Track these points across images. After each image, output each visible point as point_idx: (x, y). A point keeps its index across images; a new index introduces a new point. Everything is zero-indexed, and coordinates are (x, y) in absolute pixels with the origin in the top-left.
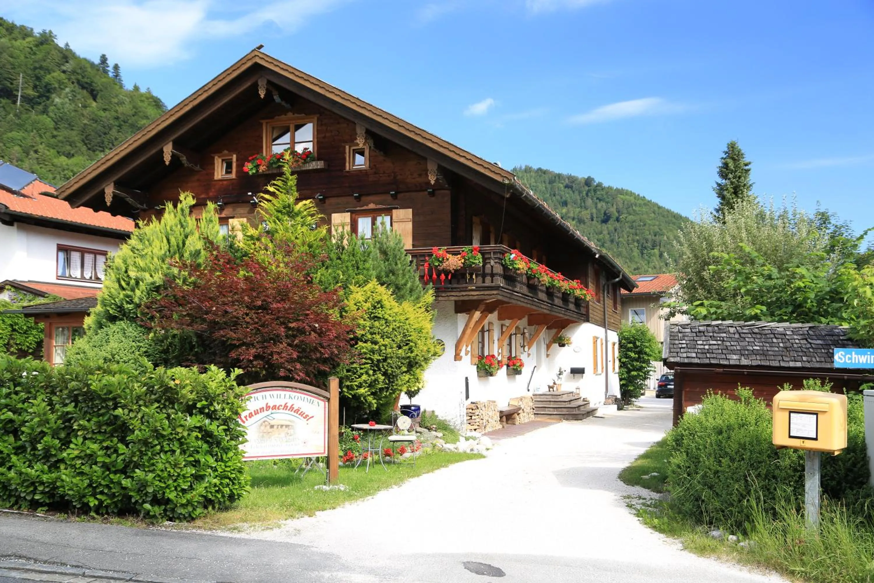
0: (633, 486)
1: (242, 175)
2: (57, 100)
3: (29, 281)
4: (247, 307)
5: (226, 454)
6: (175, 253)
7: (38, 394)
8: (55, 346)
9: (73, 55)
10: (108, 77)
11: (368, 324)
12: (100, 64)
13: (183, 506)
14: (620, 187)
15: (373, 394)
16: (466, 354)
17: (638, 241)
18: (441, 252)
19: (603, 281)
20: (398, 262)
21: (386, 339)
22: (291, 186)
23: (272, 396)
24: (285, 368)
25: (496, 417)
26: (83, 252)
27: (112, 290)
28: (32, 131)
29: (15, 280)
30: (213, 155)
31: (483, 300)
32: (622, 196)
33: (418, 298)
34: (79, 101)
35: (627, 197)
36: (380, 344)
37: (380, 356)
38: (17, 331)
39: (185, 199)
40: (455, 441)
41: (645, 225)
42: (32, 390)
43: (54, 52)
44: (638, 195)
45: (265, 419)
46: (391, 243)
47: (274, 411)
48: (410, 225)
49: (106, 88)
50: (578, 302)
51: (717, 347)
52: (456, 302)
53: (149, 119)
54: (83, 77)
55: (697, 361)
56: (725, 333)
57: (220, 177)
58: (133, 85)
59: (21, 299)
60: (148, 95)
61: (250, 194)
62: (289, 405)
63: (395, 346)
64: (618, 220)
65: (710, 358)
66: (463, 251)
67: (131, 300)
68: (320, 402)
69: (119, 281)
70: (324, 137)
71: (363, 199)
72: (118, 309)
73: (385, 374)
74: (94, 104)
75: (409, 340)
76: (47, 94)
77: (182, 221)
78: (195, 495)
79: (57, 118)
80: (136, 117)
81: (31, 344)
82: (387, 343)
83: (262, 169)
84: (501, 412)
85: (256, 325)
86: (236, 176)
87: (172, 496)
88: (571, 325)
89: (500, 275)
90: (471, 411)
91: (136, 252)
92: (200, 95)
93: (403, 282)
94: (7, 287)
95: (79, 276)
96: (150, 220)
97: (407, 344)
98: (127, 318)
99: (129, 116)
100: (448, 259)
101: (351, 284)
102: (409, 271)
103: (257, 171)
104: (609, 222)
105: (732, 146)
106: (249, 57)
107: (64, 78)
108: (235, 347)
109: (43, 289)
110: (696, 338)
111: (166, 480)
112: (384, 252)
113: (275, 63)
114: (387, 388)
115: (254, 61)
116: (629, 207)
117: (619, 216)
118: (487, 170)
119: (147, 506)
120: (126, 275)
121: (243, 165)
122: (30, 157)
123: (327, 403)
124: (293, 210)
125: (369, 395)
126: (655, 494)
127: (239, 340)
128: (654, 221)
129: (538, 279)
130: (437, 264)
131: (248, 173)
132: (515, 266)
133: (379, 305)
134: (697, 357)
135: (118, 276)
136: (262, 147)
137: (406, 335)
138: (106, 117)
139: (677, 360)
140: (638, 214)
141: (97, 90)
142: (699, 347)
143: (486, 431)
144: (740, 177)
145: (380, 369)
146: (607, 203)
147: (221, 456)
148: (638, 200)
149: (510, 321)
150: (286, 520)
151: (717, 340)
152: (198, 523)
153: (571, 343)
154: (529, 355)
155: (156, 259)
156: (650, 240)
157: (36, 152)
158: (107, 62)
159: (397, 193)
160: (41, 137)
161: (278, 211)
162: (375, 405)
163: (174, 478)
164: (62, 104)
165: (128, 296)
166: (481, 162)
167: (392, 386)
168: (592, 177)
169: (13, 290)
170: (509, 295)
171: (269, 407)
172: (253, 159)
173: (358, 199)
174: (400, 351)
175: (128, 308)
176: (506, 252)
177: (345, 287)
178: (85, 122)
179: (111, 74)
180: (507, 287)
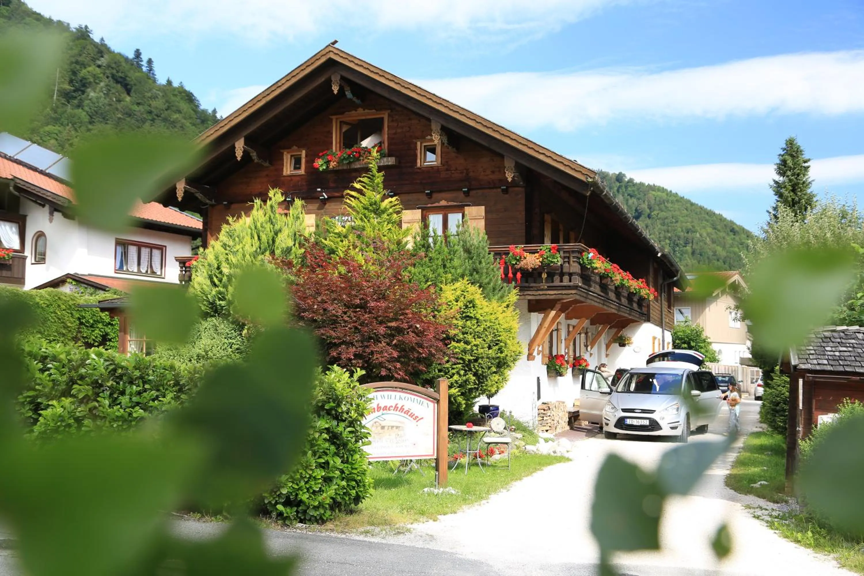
0: (746, 495)
1: (312, 171)
2: (92, 94)
3: (89, 275)
4: (345, 305)
5: (352, 456)
6: (265, 250)
7: (167, 392)
8: (130, 341)
9: (108, 50)
10: (142, 72)
11: (460, 323)
12: (134, 58)
13: (316, 508)
14: (651, 184)
15: (463, 394)
16: (538, 354)
17: (670, 238)
18: (518, 250)
19: (660, 281)
20: (483, 260)
21: (477, 339)
22: (378, 183)
23: (383, 397)
24: (385, 367)
25: (565, 418)
26: (140, 246)
27: (204, 286)
28: (68, 125)
29: (76, 274)
30: (282, 151)
31: (559, 300)
32: (654, 193)
33: (502, 297)
34: (114, 95)
35: (659, 193)
36: (472, 344)
37: (472, 356)
38: (84, 324)
39: (274, 195)
40: (535, 442)
41: (677, 222)
42: (161, 388)
43: (89, 47)
44: (671, 191)
45: (376, 420)
46: (475, 241)
47: (385, 412)
48: (482, 223)
49: (140, 82)
50: (641, 301)
51: (849, 354)
52: (529, 301)
53: (181, 113)
54: (118, 72)
55: (829, 368)
56: (853, 339)
57: (289, 173)
58: (166, 79)
59: (82, 293)
60: (181, 90)
61: (319, 190)
62: (399, 406)
63: (486, 345)
64: (649, 216)
65: (843, 366)
66: (541, 250)
67: (223, 297)
68: (430, 403)
69: (211, 278)
70: (395, 134)
71: (435, 195)
72: (210, 306)
73: (475, 374)
74: (128, 99)
75: (498, 340)
76: (82, 89)
77: (272, 218)
78: (326, 498)
79: (92, 112)
80: (169, 111)
81: (96, 337)
82: (478, 343)
83: (332, 164)
84: (570, 413)
85: (355, 324)
86: (305, 172)
87: (304, 497)
88: (631, 324)
89: (578, 274)
90: (542, 411)
91: (228, 248)
92: (273, 91)
93: (487, 281)
94: (68, 280)
95: (136, 270)
96: (239, 217)
97: (497, 344)
98: (219, 314)
99: (163, 110)
100: (525, 258)
101: (441, 282)
102: (493, 270)
103: (327, 167)
104: (641, 219)
105: (791, 143)
106: (324, 52)
107: (99, 72)
108: (336, 346)
109: (103, 282)
110: (823, 344)
111: (298, 482)
112: (467, 251)
113: (350, 58)
114: (477, 389)
115: (328, 56)
116: (661, 204)
117: (651, 212)
118: (567, 167)
119: (280, 507)
120: (217, 271)
121: (313, 161)
122: (65, 150)
123: (436, 405)
124: (379, 207)
125: (458, 396)
126: (772, 504)
127: (338, 338)
128: (686, 218)
129: (611, 278)
130: (514, 263)
131: (318, 169)
132: (593, 265)
133: (471, 305)
134: (829, 364)
135: (210, 273)
136: (332, 143)
137: (496, 335)
138: (140, 111)
139: (808, 366)
140: (670, 211)
141: (131, 85)
142: (829, 353)
143: (557, 432)
144: (798, 175)
145: (470, 370)
146: (639, 199)
147: (347, 457)
148: (670, 196)
149: (578, 320)
150: (412, 524)
151: (847, 347)
152: (329, 525)
153: (632, 343)
154: (591, 354)
155: (248, 256)
156: (683, 237)
157: (71, 145)
158: (141, 56)
159: (469, 190)
160: (76, 130)
161: (365, 208)
162: (464, 406)
163: (306, 480)
164: (98, 98)
165: (220, 293)
166: (561, 160)
167: (482, 386)
168: (623, 173)
169: (74, 283)
170: (585, 295)
171: (380, 407)
172: (323, 155)
173: (430, 195)
174: (491, 351)
175: (220, 305)
176: (584, 251)
177: (435, 285)
178: (120, 116)
179: (144, 69)
180: (583, 286)
